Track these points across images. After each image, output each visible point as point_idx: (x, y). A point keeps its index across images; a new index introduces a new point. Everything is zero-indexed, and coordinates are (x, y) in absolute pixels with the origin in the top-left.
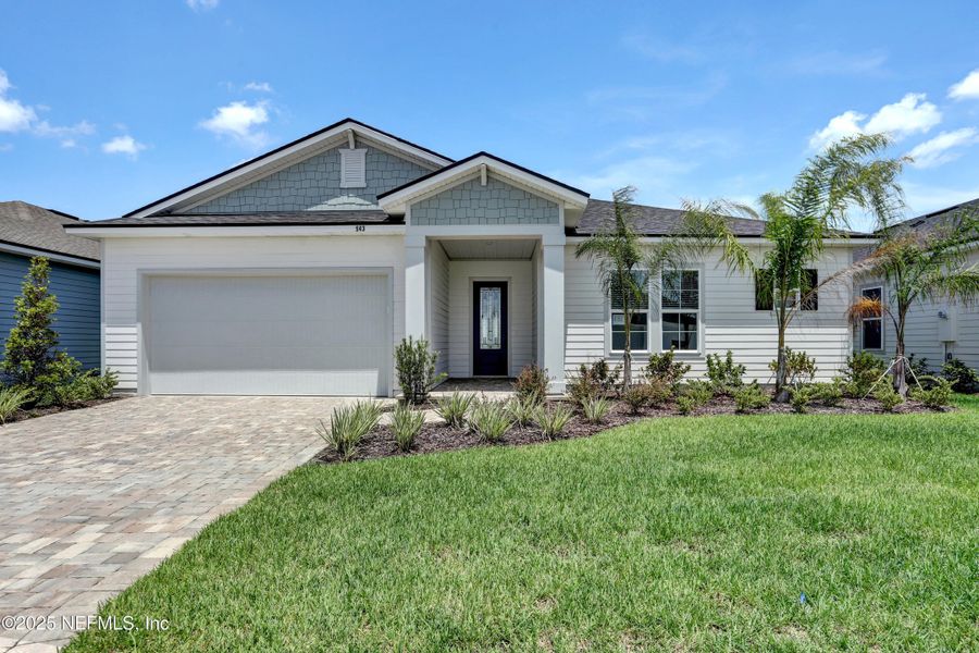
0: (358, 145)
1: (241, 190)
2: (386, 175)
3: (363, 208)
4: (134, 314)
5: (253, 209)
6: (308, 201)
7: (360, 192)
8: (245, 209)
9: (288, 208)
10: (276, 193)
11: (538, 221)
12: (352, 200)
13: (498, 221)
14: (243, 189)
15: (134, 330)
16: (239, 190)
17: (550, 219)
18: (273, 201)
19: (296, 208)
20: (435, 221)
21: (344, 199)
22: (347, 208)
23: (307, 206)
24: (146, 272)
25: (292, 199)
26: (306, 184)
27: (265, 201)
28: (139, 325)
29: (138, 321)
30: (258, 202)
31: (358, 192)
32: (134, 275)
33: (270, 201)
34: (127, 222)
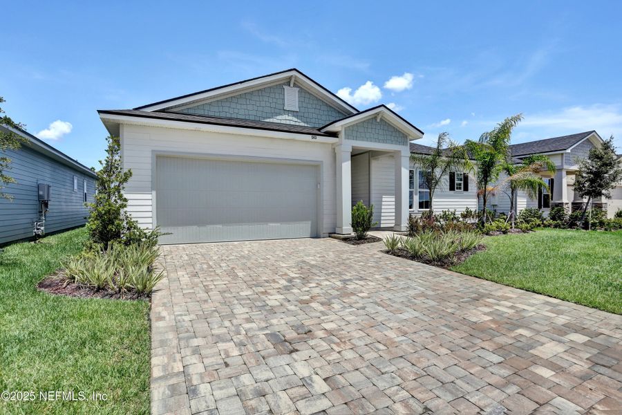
0: (295, 85)
1: (220, 101)
2: (310, 106)
3: (297, 124)
4: (149, 185)
5: (229, 115)
6: (264, 115)
7: (295, 113)
8: (223, 115)
9: (252, 118)
10: (244, 107)
11: (399, 143)
12: (290, 118)
13: (384, 141)
14: (221, 101)
15: (149, 196)
16: (218, 101)
17: (404, 143)
18: (242, 112)
19: (258, 119)
20: (356, 138)
21: (286, 117)
22: (288, 122)
23: (264, 118)
24: (159, 153)
25: (254, 113)
26: (263, 104)
27: (236, 111)
28: (154, 193)
29: (152, 189)
30: (231, 111)
31: (294, 113)
32: (150, 154)
33: (240, 111)
34: (136, 113)
